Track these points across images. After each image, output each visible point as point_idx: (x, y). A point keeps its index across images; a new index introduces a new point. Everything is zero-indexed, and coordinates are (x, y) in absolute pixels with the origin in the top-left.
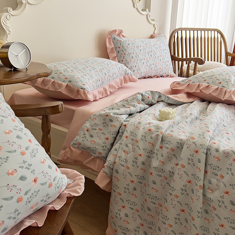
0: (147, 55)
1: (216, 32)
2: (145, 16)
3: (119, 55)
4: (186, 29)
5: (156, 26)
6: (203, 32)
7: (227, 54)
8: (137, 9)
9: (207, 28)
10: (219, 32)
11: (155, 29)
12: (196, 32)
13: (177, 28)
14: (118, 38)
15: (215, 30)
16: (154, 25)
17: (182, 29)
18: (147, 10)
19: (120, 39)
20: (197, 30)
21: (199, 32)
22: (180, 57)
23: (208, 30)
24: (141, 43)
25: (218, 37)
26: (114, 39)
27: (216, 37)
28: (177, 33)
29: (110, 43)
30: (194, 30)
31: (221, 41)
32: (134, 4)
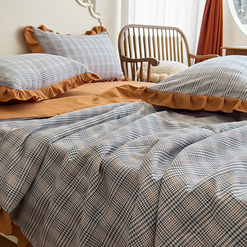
1: (175, 32)
2: (87, 8)
4: (139, 27)
5: (102, 21)
6: (160, 30)
7: (189, 56)
9: (165, 26)
10: (178, 31)
11: (101, 24)
12: (151, 30)
13: (128, 24)
15: (173, 29)
16: (99, 19)
17: (134, 26)
18: (89, 1)
20: (153, 28)
21: (155, 30)
23: (166, 28)
25: (177, 37)
28: (128, 30)
30: (149, 27)
31: (181, 41)
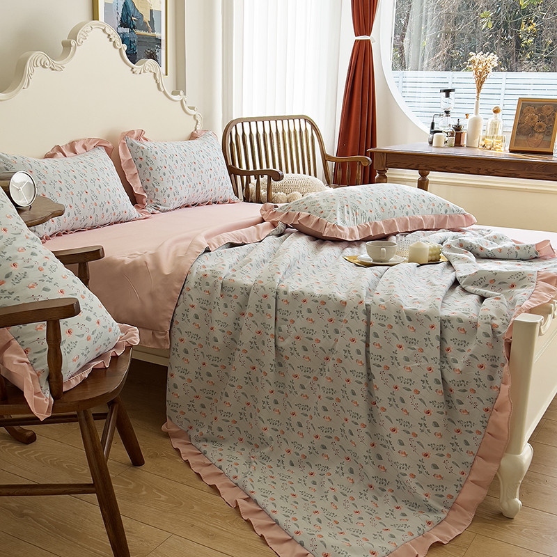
0: (187, 168)
1: (303, 121)
2: (179, 102)
3: (141, 171)
4: (249, 120)
5: (198, 118)
6: (279, 122)
7: (325, 158)
8: (164, 92)
9: (286, 114)
10: (307, 120)
11: (197, 122)
12: (267, 123)
13: (234, 119)
14: (137, 143)
15: (299, 118)
16: (195, 116)
17: (242, 121)
18: (181, 92)
19: (141, 145)
20: (269, 119)
21: (273, 123)
22: (244, 168)
23: (288, 118)
24: (177, 149)
25: (306, 129)
26: (132, 145)
27: (303, 129)
28: (234, 128)
29: (125, 152)
30: (263, 119)
31: (312, 135)
32: (158, 85)
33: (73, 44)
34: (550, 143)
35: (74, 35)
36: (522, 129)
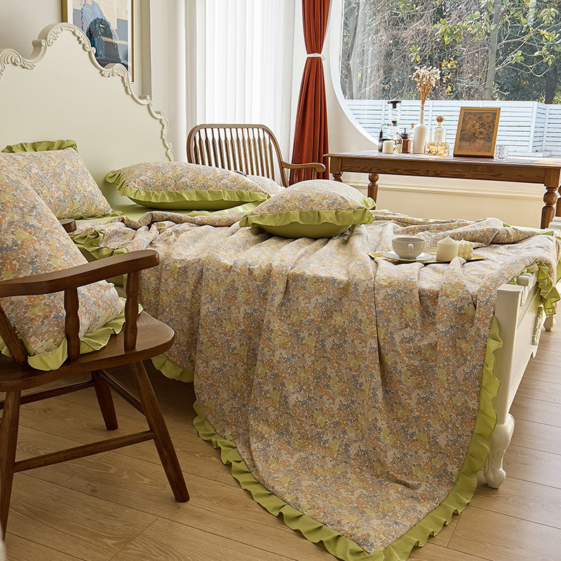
1: (261, 131)
2: (146, 106)
4: (212, 127)
5: (164, 122)
6: (240, 130)
7: (282, 165)
8: (132, 96)
9: (246, 123)
10: (265, 129)
11: (163, 126)
12: (228, 130)
13: (198, 124)
15: (258, 127)
16: (161, 120)
17: (205, 127)
18: (148, 97)
20: (231, 127)
21: (234, 130)
23: (248, 127)
25: (264, 138)
27: (262, 138)
28: (198, 133)
30: (225, 127)
31: (270, 143)
32: (126, 88)
33: (44, 44)
34: (491, 148)
35: (44, 35)
36: (464, 136)
